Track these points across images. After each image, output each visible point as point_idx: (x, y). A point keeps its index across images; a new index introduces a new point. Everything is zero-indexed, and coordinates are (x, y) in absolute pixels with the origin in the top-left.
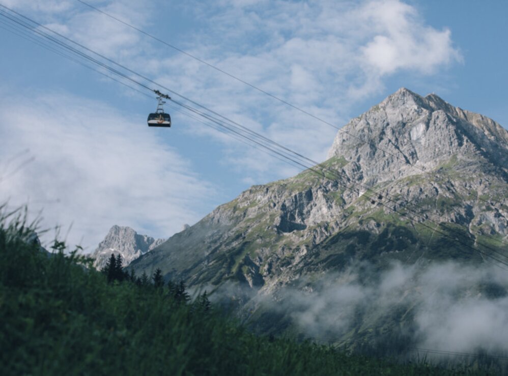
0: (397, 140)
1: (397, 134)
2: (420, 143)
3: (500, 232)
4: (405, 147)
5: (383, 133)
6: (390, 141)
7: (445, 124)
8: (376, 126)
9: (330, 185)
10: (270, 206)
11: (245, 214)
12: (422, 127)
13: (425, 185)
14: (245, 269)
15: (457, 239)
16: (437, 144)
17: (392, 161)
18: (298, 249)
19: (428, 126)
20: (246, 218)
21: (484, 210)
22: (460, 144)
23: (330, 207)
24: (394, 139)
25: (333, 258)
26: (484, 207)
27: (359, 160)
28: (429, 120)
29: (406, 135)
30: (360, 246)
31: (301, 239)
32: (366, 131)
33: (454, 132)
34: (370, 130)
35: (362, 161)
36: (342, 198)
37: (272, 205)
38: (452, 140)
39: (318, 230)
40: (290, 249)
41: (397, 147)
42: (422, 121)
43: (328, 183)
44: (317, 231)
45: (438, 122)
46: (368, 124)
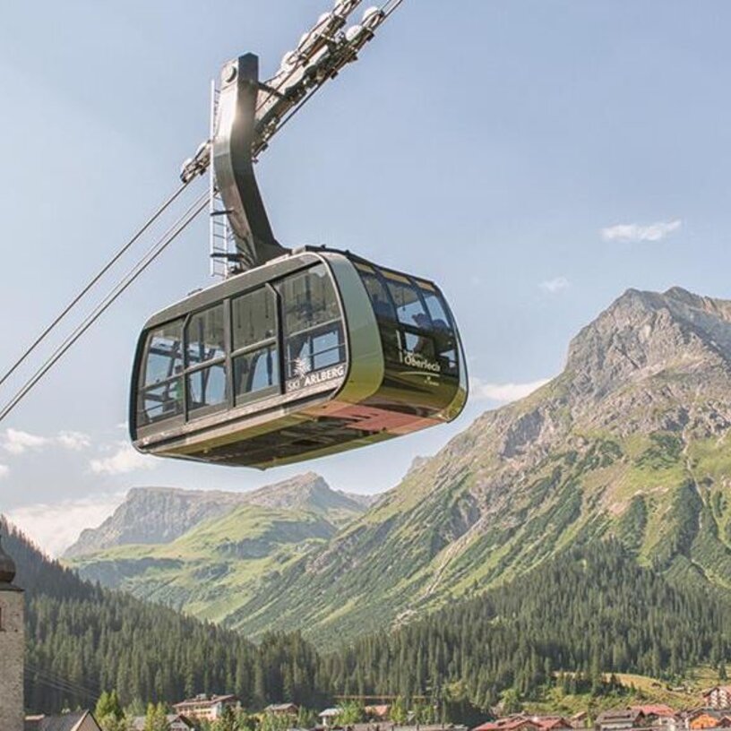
0: (623, 346)
1: (623, 340)
2: (648, 346)
3: (717, 434)
4: (632, 352)
5: (611, 341)
6: (616, 348)
7: (669, 322)
8: (604, 333)
9: (557, 403)
10: (497, 432)
11: (474, 443)
12: (648, 329)
13: (638, 394)
14: (461, 503)
15: (664, 448)
16: (663, 343)
17: (620, 369)
18: (517, 475)
19: (653, 327)
20: (475, 448)
21: (700, 412)
22: (687, 342)
23: (556, 426)
24: (620, 345)
25: (539, 483)
26: (700, 409)
27: (589, 371)
28: (654, 322)
29: (634, 339)
30: (566, 467)
31: (521, 464)
32: (595, 340)
33: (678, 330)
34: (599, 338)
35: (592, 372)
36: (569, 414)
37: (499, 430)
38: (678, 337)
39: (538, 453)
40: (510, 476)
41: (624, 353)
42: (647, 323)
43: (555, 400)
44: (537, 455)
45: (662, 321)
46: (597, 332)
